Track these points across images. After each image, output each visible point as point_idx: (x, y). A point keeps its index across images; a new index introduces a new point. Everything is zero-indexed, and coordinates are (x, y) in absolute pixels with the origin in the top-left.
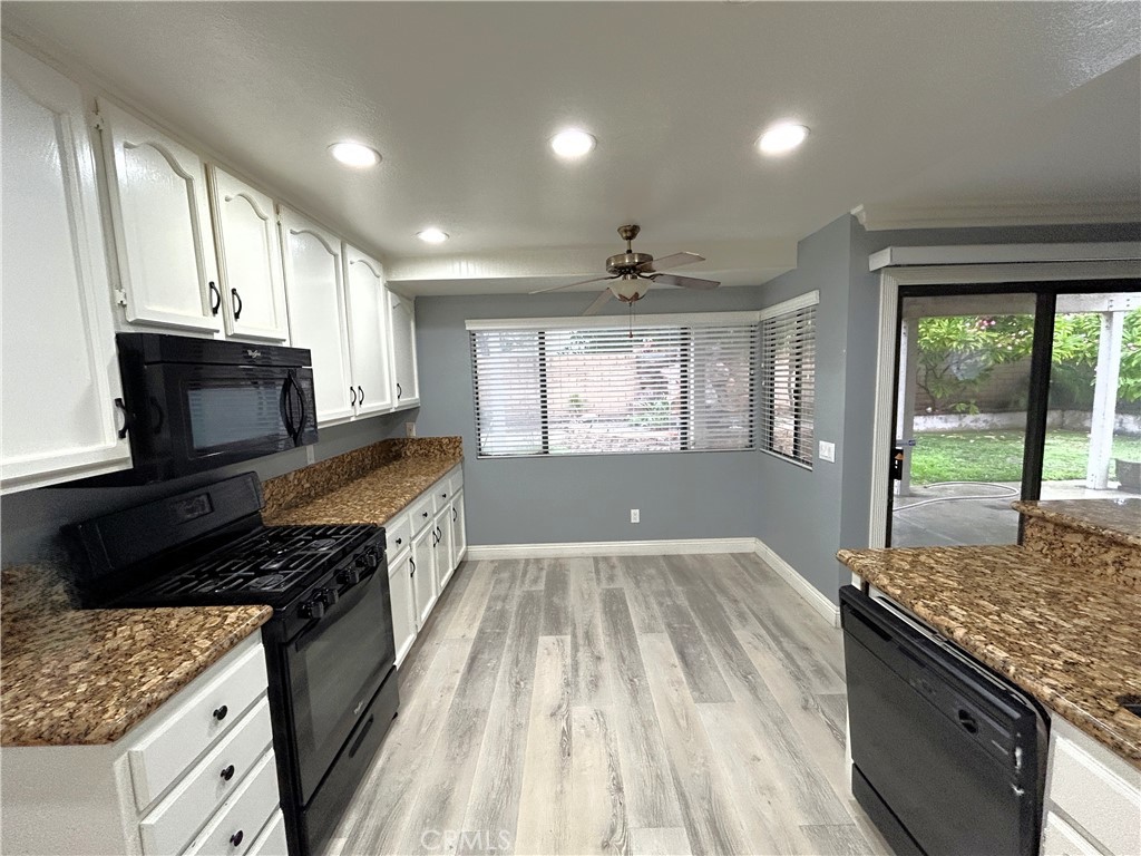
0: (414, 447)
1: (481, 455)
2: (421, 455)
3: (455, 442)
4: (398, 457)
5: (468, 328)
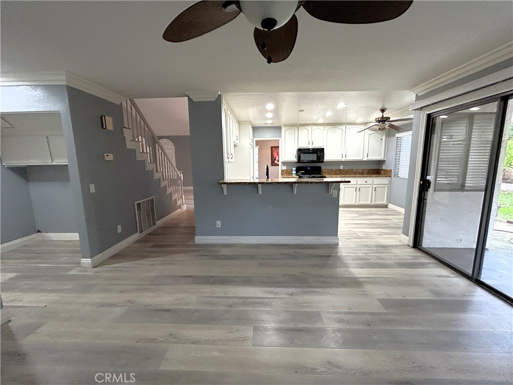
0: (383, 172)
1: (396, 176)
3: (390, 171)
4: (380, 173)
5: (396, 136)
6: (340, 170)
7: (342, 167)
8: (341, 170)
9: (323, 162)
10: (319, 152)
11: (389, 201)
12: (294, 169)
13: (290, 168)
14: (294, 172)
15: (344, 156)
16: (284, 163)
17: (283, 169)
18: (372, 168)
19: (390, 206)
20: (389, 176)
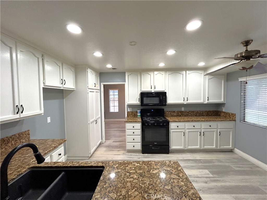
0: (223, 114)
1: (244, 121)
2: (224, 116)
3: (234, 115)
4: (219, 115)
5: (240, 80)
6: (181, 112)
7: (183, 109)
8: (183, 112)
9: (165, 105)
10: (162, 96)
11: (235, 145)
12: (139, 111)
13: (135, 110)
14: (139, 114)
15: (186, 99)
16: (129, 106)
17: (129, 110)
18: (211, 110)
19: (236, 150)
20: (234, 121)
